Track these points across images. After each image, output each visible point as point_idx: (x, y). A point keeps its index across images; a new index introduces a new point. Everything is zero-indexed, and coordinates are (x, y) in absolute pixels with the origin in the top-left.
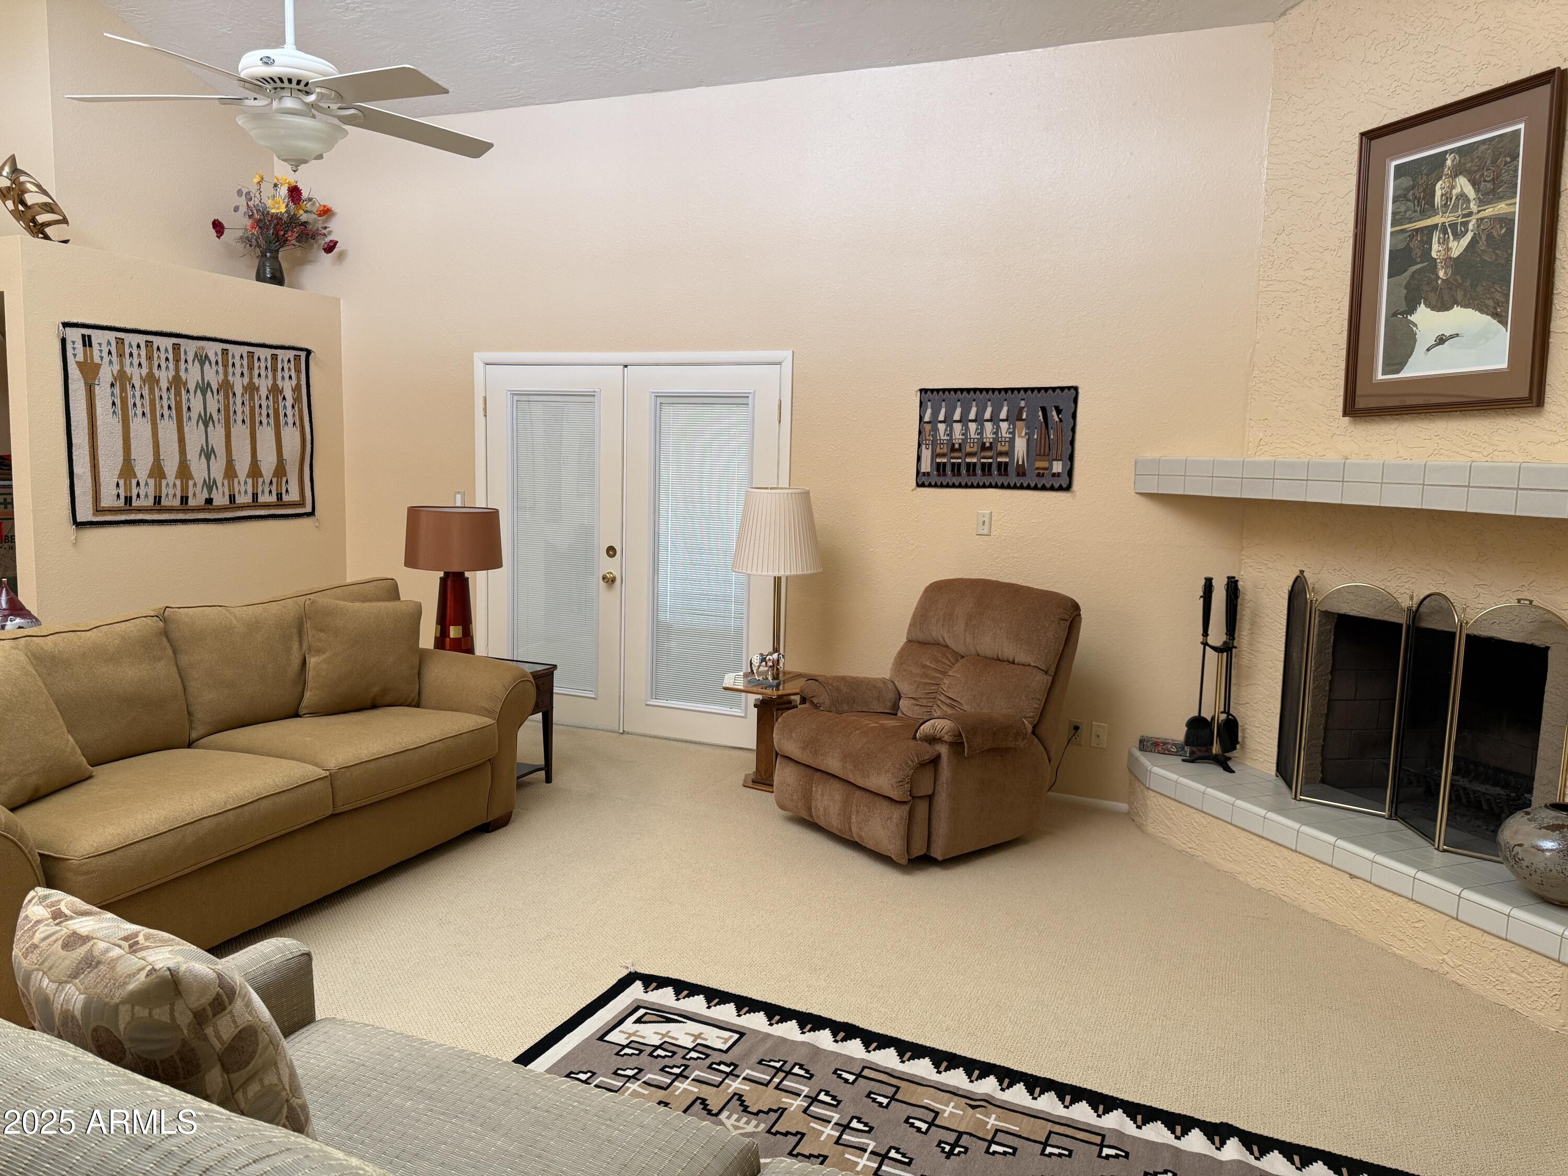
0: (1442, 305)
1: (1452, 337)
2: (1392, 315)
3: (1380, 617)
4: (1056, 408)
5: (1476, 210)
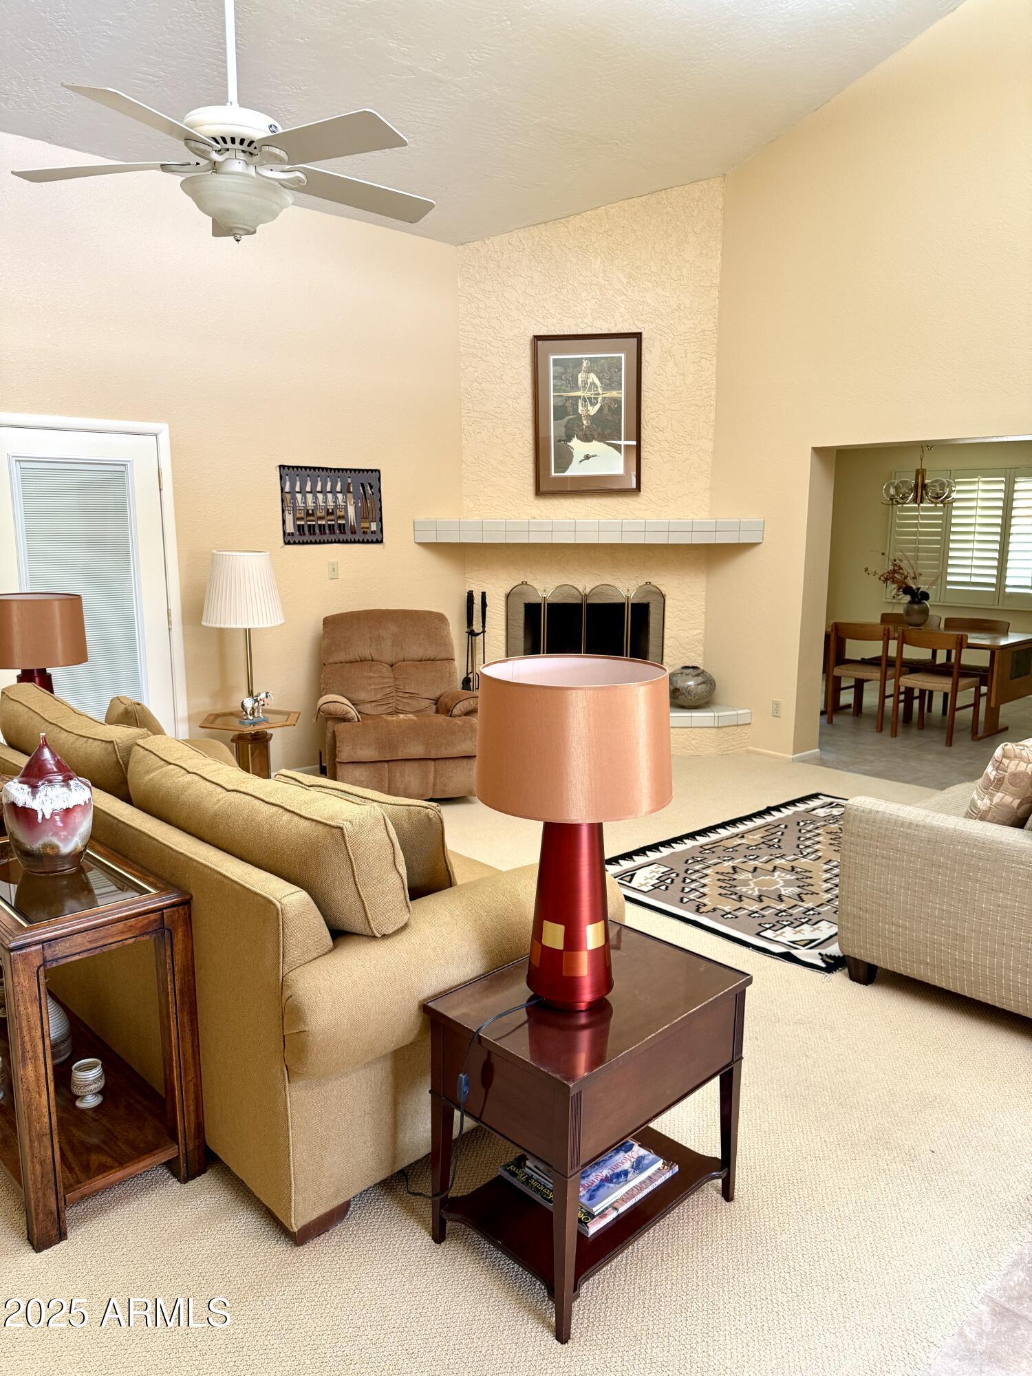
0: (586, 438)
1: (593, 456)
2: (558, 441)
4: (370, 484)
5: (601, 392)
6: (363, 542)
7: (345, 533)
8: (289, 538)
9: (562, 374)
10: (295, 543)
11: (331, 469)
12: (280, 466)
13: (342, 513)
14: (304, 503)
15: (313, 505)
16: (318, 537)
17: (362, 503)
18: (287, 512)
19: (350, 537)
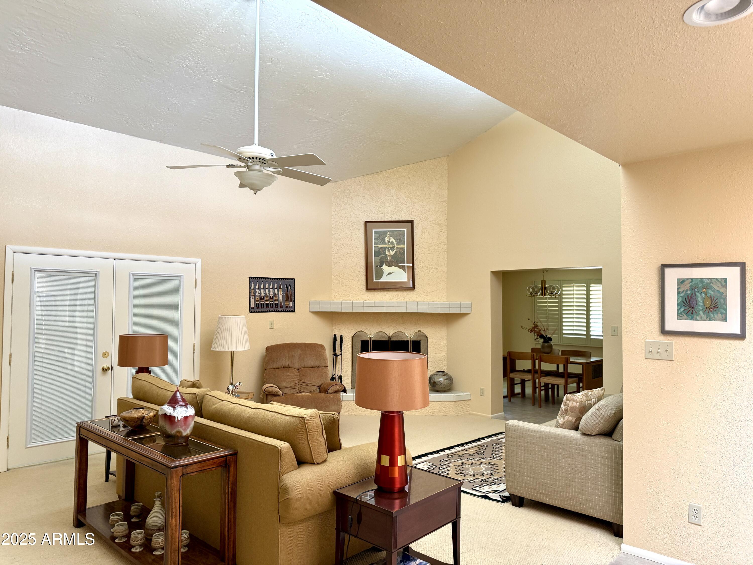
0: (390, 266)
1: (393, 273)
2: (376, 266)
4: (290, 285)
5: (396, 245)
6: (286, 311)
7: (277, 307)
8: (252, 310)
9: (378, 237)
10: (254, 312)
11: (272, 278)
12: (250, 277)
13: (277, 298)
14: (259, 294)
15: (263, 294)
16: (265, 309)
17: (286, 293)
18: (251, 298)
19: (279, 309)
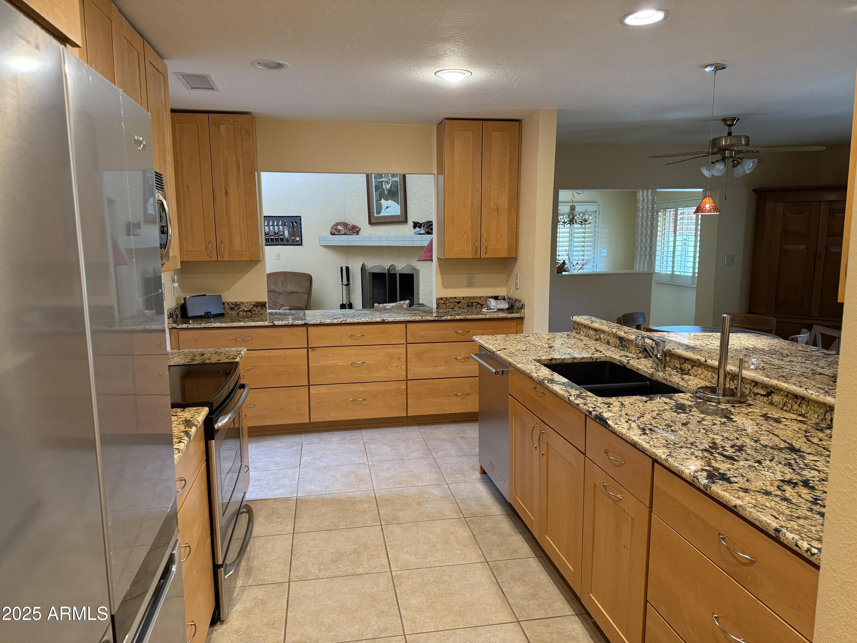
0: (387, 200)
1: (389, 207)
2: (376, 201)
3: (382, 272)
4: (296, 222)
5: (391, 178)
6: (292, 245)
7: (283, 241)
11: (277, 217)
13: (282, 234)
15: (268, 230)
16: (270, 243)
17: (292, 229)
19: (285, 243)
